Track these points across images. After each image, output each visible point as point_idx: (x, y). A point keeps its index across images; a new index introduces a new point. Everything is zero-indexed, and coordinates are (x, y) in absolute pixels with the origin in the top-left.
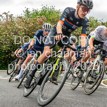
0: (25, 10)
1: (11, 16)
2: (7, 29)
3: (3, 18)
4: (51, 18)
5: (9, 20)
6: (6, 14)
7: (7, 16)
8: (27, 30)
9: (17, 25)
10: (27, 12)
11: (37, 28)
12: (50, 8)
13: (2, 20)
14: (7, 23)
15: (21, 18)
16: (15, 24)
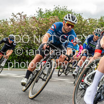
1: (24, 16)
2: (21, 29)
3: (17, 18)
5: (23, 20)
6: (20, 14)
7: (21, 17)
8: (40, 29)
9: (30, 25)
10: (40, 12)
12: (62, 8)
13: (16, 20)
14: (21, 23)
15: (34, 18)
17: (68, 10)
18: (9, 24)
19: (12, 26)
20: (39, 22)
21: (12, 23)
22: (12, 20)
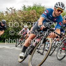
0: (23, 6)
1: (14, 10)
2: (12, 18)
3: (10, 11)
4: (39, 11)
5: (13, 12)
7: (12, 10)
8: (24, 18)
10: (24, 7)
11: (30, 17)
12: (38, 5)
14: (12, 14)
15: (20, 11)
16: (17, 15)
17: (42, 6)
18: (4, 15)
19: (6, 16)
20: (23, 13)
21: (6, 14)
22: (6, 12)
